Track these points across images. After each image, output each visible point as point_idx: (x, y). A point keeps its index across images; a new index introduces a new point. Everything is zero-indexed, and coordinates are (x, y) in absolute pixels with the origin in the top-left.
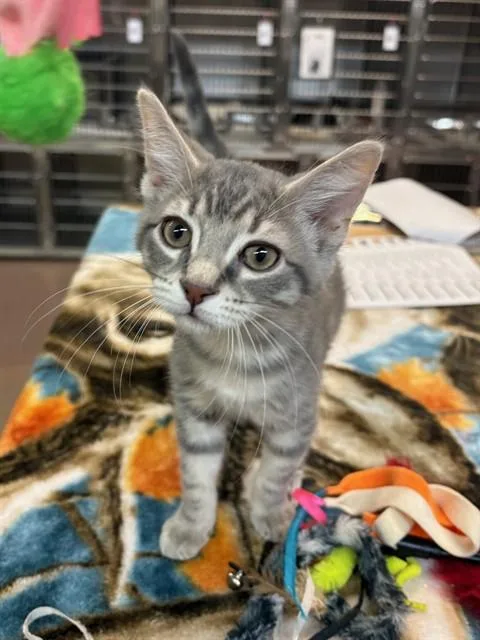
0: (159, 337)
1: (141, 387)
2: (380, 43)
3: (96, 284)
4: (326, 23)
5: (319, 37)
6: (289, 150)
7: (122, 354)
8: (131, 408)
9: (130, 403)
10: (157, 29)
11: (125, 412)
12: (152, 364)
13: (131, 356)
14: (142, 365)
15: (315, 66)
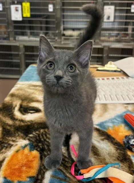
0: (31, 113)
1: (19, 133)
2: (130, 10)
3: (17, 92)
4: (112, 4)
5: (110, 8)
6: (101, 45)
7: (17, 120)
8: (13, 141)
9: (14, 139)
10: (58, 7)
11: (11, 143)
12: (26, 124)
13: (20, 120)
14: (22, 124)
15: (109, 18)
